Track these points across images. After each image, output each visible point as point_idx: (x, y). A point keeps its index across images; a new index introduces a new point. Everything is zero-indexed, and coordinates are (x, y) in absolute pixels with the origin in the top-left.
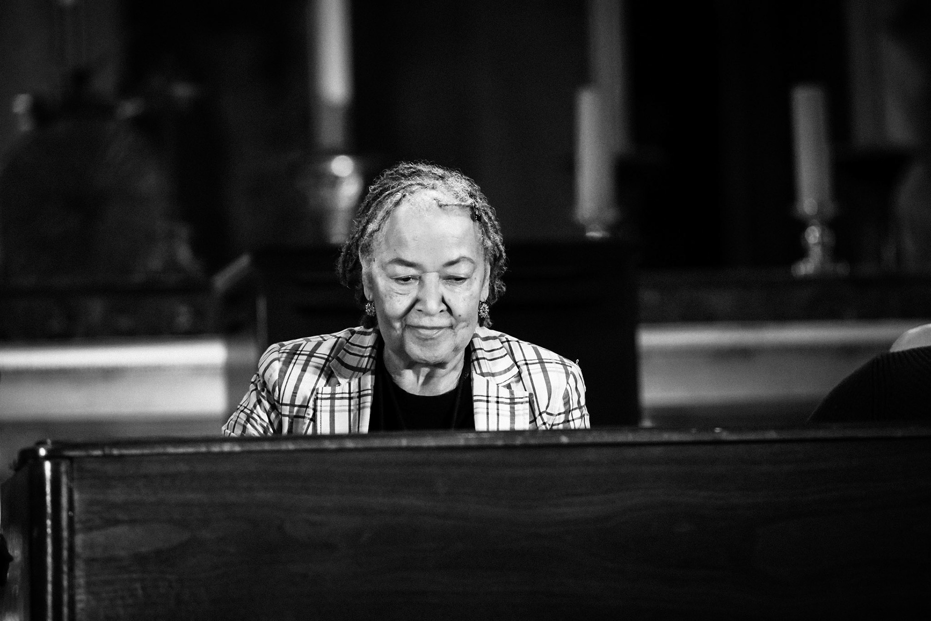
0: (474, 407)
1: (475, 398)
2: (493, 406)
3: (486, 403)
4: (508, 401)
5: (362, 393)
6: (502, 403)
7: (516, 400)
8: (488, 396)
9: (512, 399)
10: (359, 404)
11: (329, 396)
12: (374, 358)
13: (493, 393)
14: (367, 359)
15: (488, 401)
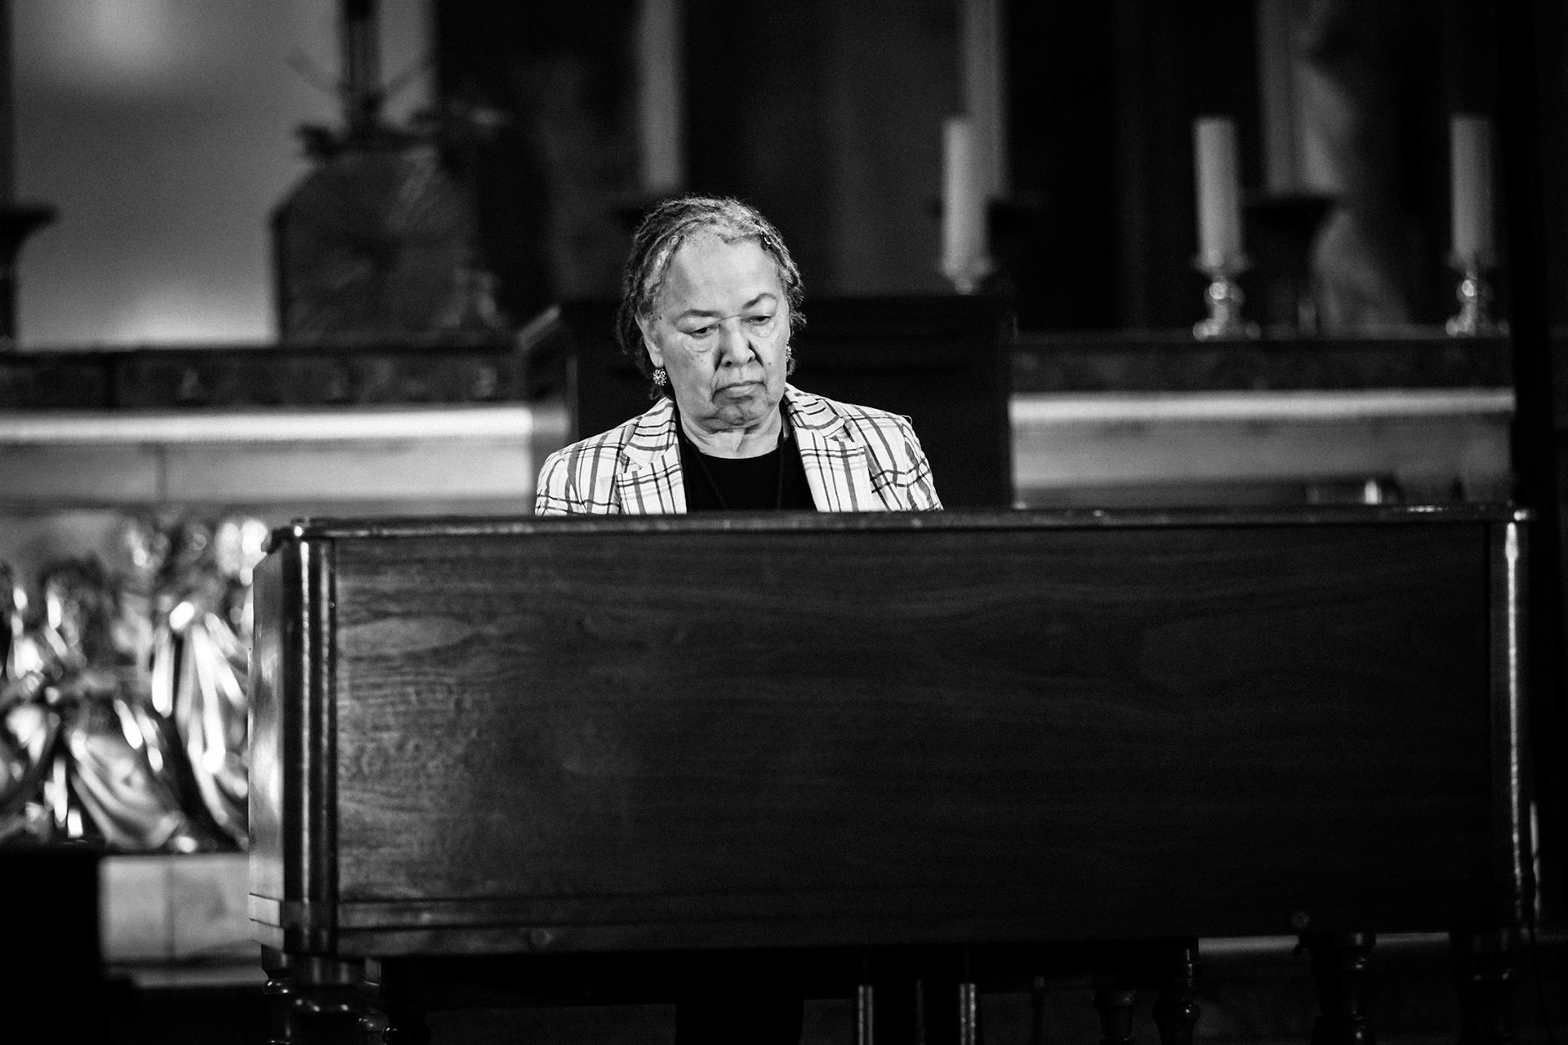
0: (804, 462)
1: (802, 453)
2: (824, 460)
3: (816, 457)
4: (840, 454)
5: (669, 471)
6: (834, 456)
7: (848, 453)
8: (816, 450)
9: (843, 451)
10: (669, 483)
11: (632, 482)
12: (674, 432)
13: (821, 446)
14: (667, 434)
15: (817, 455)
